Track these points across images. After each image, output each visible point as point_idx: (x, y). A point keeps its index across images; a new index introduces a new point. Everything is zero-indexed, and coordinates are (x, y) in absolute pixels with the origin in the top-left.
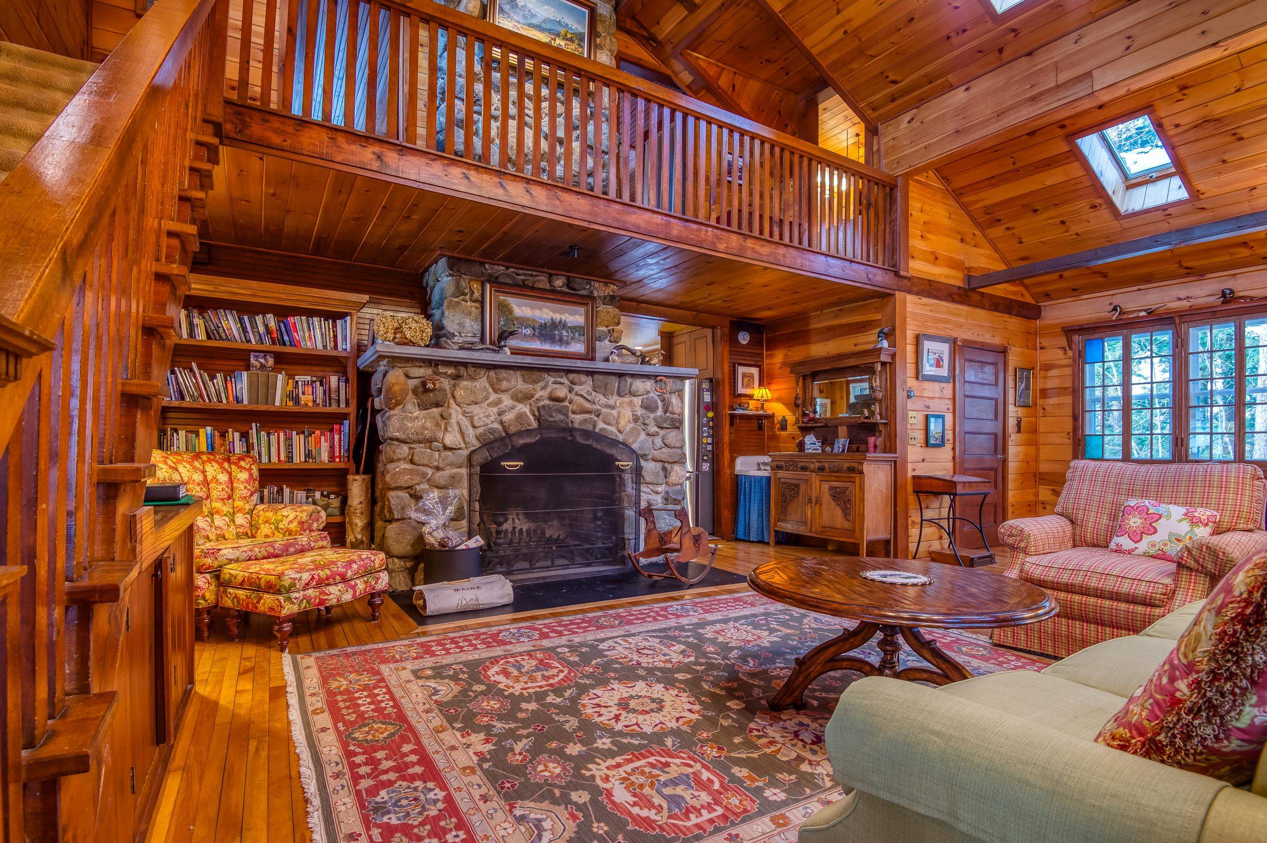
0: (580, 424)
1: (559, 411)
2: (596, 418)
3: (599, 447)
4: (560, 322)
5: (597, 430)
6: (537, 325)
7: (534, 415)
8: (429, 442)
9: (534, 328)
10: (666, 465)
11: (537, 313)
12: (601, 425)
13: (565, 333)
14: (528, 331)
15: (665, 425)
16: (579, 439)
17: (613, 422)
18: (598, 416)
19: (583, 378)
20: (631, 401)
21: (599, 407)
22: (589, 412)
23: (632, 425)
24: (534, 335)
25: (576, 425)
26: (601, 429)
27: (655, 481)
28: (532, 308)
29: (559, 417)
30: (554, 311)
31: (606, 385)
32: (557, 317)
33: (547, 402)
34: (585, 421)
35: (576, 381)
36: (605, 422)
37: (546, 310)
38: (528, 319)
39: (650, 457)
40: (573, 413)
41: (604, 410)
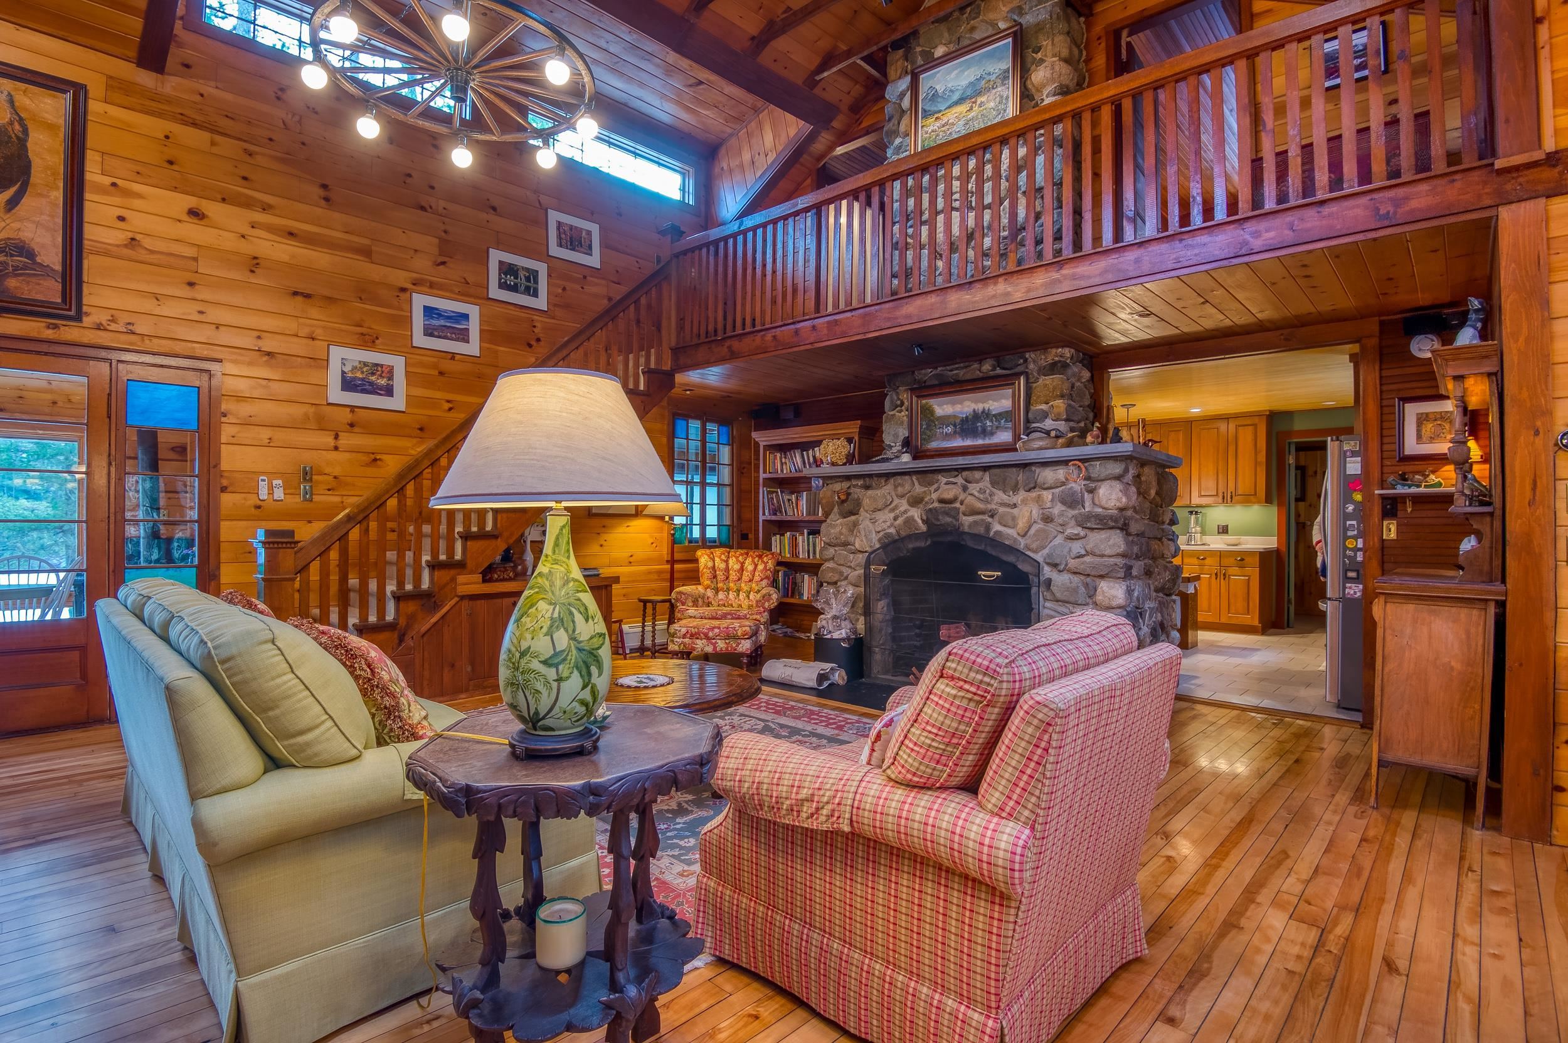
0: (970, 526)
1: (947, 514)
2: (990, 520)
3: (994, 553)
4: (983, 411)
5: (992, 534)
6: (958, 421)
7: (923, 521)
8: (845, 544)
9: (955, 426)
10: (1089, 580)
11: (958, 408)
12: (997, 527)
13: (989, 423)
14: (950, 429)
15: (1089, 525)
16: (970, 543)
17: (1010, 523)
18: (992, 516)
19: (978, 474)
20: (1039, 496)
21: (994, 507)
22: (983, 513)
23: (1040, 525)
24: (955, 432)
25: (966, 529)
26: (997, 533)
27: (1072, 599)
28: (953, 404)
29: (948, 520)
30: (976, 402)
31: (1005, 480)
32: (980, 407)
33: (936, 505)
34: (975, 522)
35: (971, 479)
36: (1000, 523)
37: (967, 403)
38: (949, 417)
39: (1062, 567)
40: (965, 515)
41: (1002, 510)
